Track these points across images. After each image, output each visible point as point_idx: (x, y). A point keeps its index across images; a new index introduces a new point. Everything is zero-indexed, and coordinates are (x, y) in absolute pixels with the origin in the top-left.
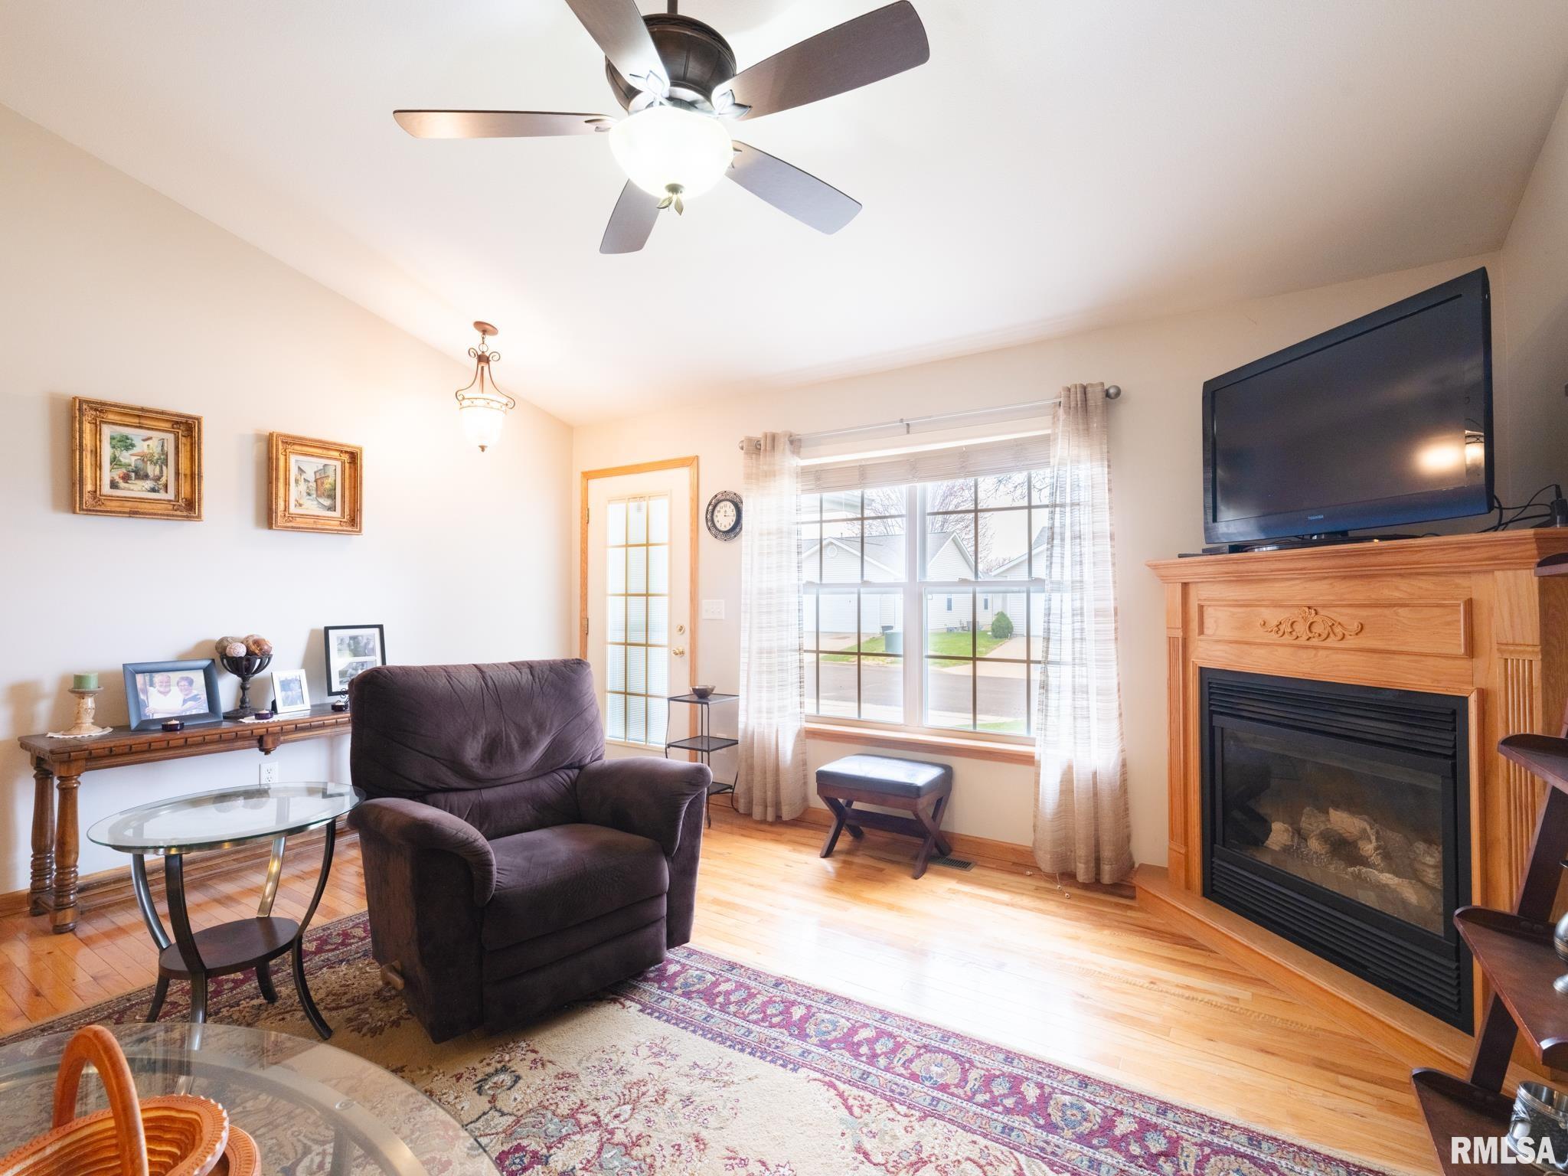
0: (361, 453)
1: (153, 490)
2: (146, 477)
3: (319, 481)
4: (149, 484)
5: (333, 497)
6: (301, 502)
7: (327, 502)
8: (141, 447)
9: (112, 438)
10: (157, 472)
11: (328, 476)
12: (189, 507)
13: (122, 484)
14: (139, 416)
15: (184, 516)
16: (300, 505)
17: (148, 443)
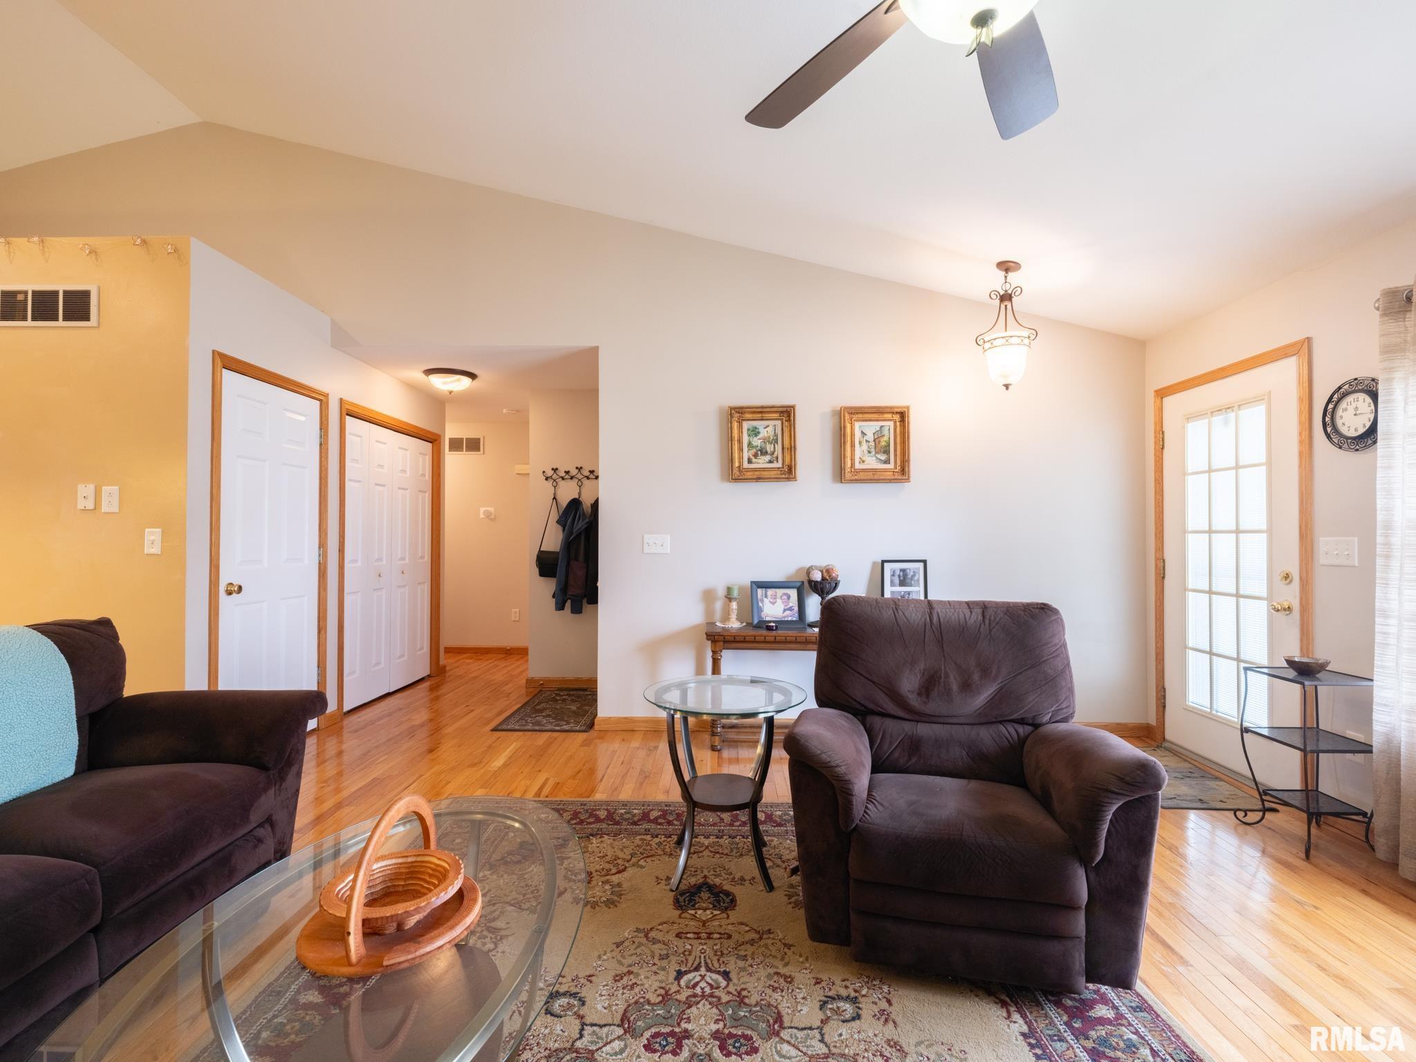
0: (908, 411)
1: (770, 462)
2: (766, 453)
3: (877, 440)
4: (768, 458)
5: (887, 452)
6: (864, 459)
7: (883, 457)
8: (764, 433)
9: (748, 430)
10: (772, 450)
11: (884, 435)
12: (788, 472)
13: (754, 460)
14: (761, 412)
15: (785, 478)
16: (863, 462)
17: (768, 429)
